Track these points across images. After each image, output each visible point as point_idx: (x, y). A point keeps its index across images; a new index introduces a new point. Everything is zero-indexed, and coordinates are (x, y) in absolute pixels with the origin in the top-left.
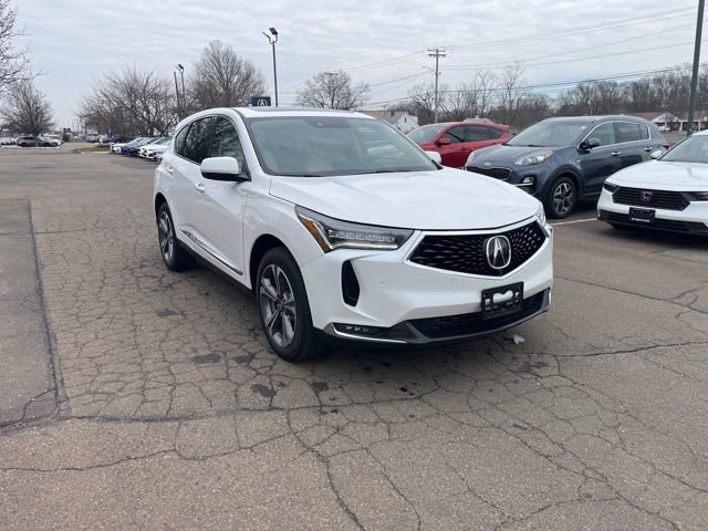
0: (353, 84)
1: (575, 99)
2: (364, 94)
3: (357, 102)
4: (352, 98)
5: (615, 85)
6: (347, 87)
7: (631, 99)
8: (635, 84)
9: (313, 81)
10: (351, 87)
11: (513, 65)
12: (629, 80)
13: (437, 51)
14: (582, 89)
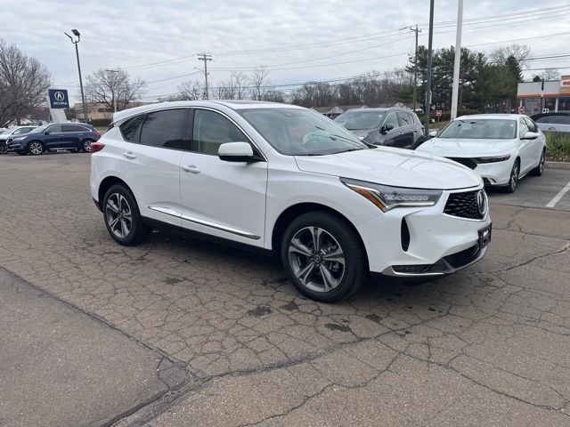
0: (131, 80)
1: (302, 96)
2: (141, 88)
3: (136, 96)
4: (131, 92)
5: (328, 86)
6: (126, 82)
7: (339, 96)
8: (341, 85)
9: (94, 77)
10: (130, 83)
11: (260, 69)
12: (338, 83)
13: (205, 55)
14: (306, 88)
